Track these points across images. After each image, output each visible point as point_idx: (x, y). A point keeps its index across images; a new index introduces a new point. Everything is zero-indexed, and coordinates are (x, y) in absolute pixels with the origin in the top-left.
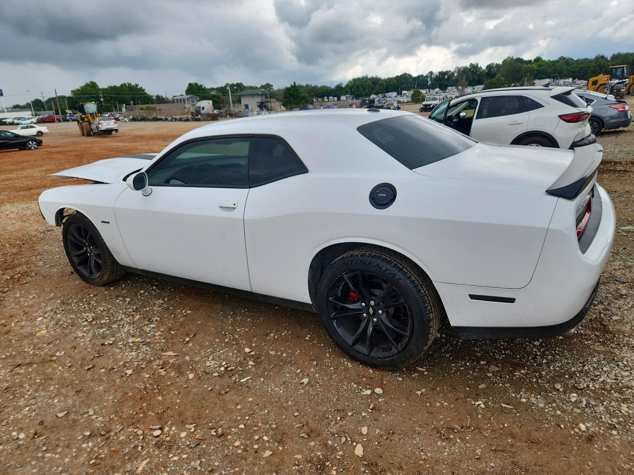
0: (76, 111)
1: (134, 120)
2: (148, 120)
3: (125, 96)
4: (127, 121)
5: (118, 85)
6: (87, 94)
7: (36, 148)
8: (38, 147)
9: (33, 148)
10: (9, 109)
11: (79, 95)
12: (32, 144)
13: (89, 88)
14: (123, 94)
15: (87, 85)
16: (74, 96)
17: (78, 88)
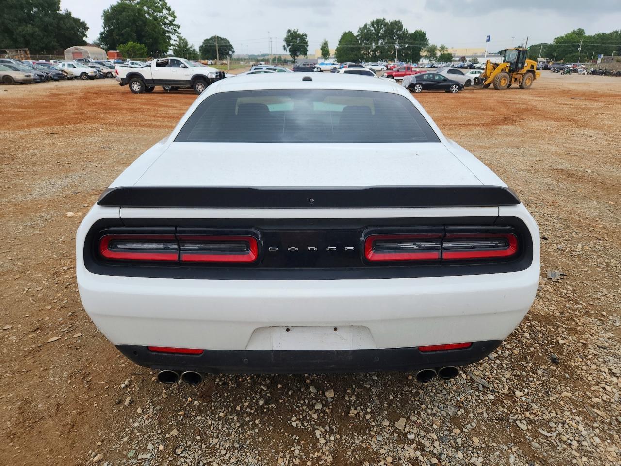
0: (550, 60)
1: (594, 73)
2: (611, 74)
3: (610, 45)
4: (586, 73)
5: (608, 32)
6: (569, 42)
7: (457, 92)
8: (459, 92)
9: (454, 92)
10: (493, 55)
11: (561, 43)
12: (455, 88)
13: (574, 35)
14: (609, 43)
15: (574, 33)
16: (555, 44)
17: (563, 35)
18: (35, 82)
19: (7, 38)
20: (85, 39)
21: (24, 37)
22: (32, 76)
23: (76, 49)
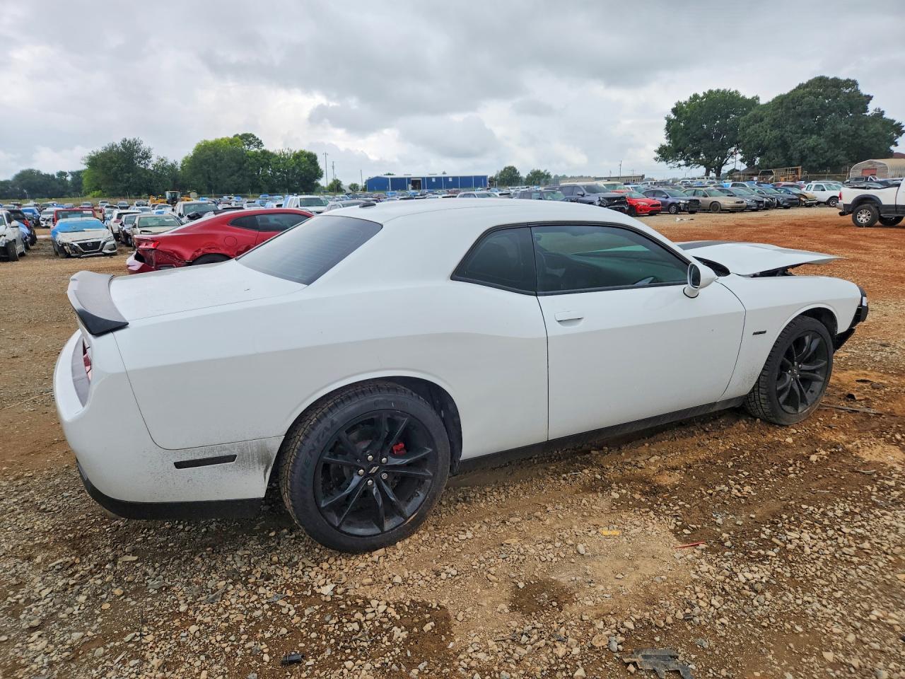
18: (748, 209)
19: (780, 155)
20: (893, 148)
21: (801, 152)
22: (747, 202)
23: (871, 163)
